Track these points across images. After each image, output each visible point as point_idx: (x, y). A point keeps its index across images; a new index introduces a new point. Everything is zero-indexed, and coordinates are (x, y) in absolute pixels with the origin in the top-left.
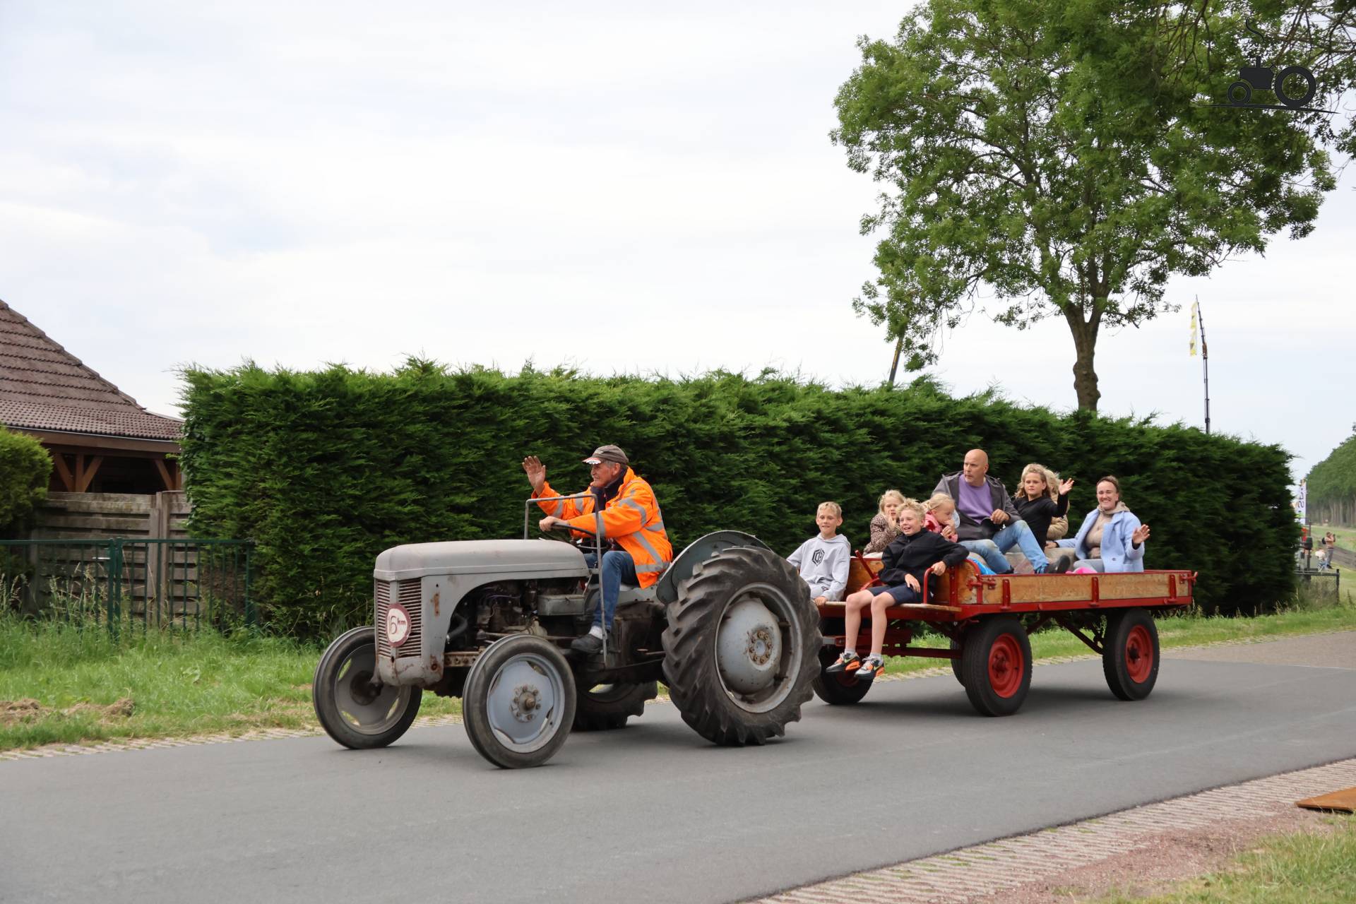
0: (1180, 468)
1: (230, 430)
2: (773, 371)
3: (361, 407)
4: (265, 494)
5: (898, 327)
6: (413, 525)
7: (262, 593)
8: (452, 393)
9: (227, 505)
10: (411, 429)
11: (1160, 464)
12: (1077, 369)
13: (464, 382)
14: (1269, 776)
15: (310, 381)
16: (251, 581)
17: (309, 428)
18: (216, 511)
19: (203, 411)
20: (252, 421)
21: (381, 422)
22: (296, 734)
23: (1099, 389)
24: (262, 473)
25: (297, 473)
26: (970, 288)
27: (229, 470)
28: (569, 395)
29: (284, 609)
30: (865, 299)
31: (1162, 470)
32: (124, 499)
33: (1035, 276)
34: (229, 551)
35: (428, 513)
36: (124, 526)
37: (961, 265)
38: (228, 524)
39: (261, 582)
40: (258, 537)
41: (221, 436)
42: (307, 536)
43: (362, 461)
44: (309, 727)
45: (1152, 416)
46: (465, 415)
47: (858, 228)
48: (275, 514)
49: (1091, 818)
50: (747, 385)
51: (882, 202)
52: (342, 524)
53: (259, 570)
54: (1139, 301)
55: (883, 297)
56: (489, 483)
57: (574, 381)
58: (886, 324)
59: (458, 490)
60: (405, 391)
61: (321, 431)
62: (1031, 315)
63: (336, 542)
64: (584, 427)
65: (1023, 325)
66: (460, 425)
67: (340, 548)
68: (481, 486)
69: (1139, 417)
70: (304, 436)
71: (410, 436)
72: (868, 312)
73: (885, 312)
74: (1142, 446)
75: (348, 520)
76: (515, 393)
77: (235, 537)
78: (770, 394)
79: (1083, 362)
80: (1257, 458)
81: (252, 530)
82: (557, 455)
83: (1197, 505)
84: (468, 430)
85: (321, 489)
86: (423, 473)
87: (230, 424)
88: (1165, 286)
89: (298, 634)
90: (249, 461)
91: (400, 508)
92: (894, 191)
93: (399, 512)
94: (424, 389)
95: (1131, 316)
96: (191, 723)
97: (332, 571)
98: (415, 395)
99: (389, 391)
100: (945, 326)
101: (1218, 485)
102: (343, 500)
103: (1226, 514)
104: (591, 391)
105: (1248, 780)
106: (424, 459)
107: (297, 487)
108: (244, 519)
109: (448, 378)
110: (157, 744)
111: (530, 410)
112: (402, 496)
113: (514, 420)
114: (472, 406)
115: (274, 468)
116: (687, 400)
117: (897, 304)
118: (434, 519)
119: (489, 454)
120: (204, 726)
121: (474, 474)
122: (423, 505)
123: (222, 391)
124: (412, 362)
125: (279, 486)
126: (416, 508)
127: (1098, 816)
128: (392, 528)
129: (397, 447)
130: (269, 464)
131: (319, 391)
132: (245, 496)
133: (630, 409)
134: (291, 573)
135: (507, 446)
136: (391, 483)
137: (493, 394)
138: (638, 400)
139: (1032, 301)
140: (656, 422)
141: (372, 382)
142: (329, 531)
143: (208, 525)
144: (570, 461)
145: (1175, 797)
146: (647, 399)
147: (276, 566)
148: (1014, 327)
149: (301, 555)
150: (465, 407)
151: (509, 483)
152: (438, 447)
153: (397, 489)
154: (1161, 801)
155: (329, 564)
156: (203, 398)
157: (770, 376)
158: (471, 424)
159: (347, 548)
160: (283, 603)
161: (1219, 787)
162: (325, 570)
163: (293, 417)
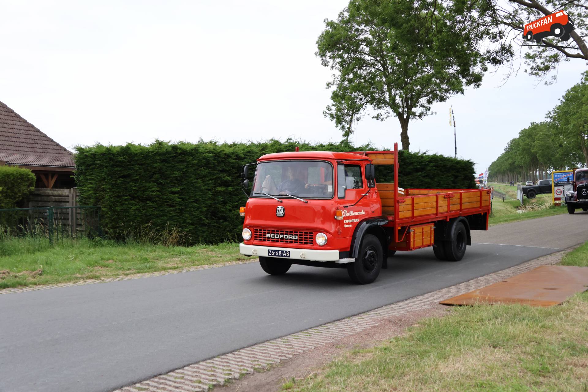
0: (436, 169)
1: (91, 167)
2: (291, 139)
3: (136, 158)
4: (104, 190)
5: (339, 121)
6: (157, 199)
7: (104, 225)
8: (170, 152)
9: (91, 194)
10: (155, 165)
11: (429, 168)
12: (402, 135)
13: (175, 147)
14: (435, 291)
15: (119, 149)
16: (100, 220)
17: (118, 166)
18: (87, 196)
19: (82, 161)
20: (98, 164)
21: (144, 163)
22: (97, 281)
23: (410, 141)
24: (102, 182)
25: (114, 182)
26: (364, 107)
27: (91, 181)
28: (213, 151)
29: (111, 230)
30: (327, 111)
31: (430, 170)
32: (60, 191)
33: (387, 102)
34: (92, 210)
35: (163, 195)
36: (61, 200)
37: (361, 99)
38: (92, 200)
39: (103, 221)
40: (102, 205)
41: (88, 169)
42: (119, 204)
43: (138, 177)
44: (103, 278)
45: (426, 151)
46: (175, 159)
47: (325, 86)
48: (107, 197)
49: (364, 312)
50: (280, 145)
51: (333, 77)
52: (131, 200)
53: (102, 216)
54: (423, 110)
55: (334, 110)
56: (184, 183)
57: (216, 145)
58: (335, 120)
59: (173, 186)
60: (153, 152)
61: (123, 167)
62: (385, 116)
63: (129, 206)
64: (219, 162)
65: (382, 120)
66: (173, 163)
67: (131, 208)
68: (182, 184)
69: (422, 152)
70: (116, 169)
71: (155, 168)
72: (329, 116)
73: (335, 116)
74: (422, 162)
75: (133, 198)
76: (193, 151)
77: (94, 205)
78: (289, 148)
79: (404, 132)
80: (464, 165)
81: (99, 203)
82: (209, 173)
83: (442, 182)
84: (176, 165)
85: (123, 188)
86: (160, 181)
87: (90, 165)
88: (431, 106)
89: (117, 239)
90: (97, 178)
91: (152, 193)
92: (338, 73)
93: (152, 195)
94: (160, 151)
95: (420, 116)
96: (60, 279)
97: (128, 216)
98: (157, 153)
99: (147, 152)
100: (356, 120)
101: (449, 175)
102: (131, 191)
103: (453, 185)
104: (221, 149)
105: (427, 293)
106: (161, 176)
107: (114, 187)
108: (97, 198)
109: (169, 146)
110: (46, 287)
111: (198, 157)
112: (153, 189)
113: (193, 161)
114: (178, 156)
115: (106, 181)
116: (258, 151)
117: (338, 113)
118: (165, 197)
119: (184, 173)
120: (64, 279)
121: (178, 181)
122: (160, 192)
123: (88, 154)
124: (157, 141)
125: (108, 187)
126: (158, 193)
127: (367, 311)
128: (150, 200)
129: (150, 172)
130: (104, 179)
131: (121, 153)
132: (97, 190)
133: (236, 156)
134: (113, 218)
135: (191, 170)
136: (148, 185)
137: (185, 152)
138: (239, 152)
139: (386, 111)
140: (246, 160)
141: (141, 149)
142: (126, 202)
143: (85, 200)
144: (214, 175)
145: (398, 302)
146: (243, 151)
147: (108, 215)
148: (379, 121)
149: (117, 211)
150: (175, 157)
151: (192, 183)
152: (166, 171)
153: (151, 187)
154: (393, 304)
155: (127, 214)
156: (81, 156)
157: (290, 141)
158: (178, 163)
159: (133, 208)
160: (111, 228)
161: (415, 297)
162: (125, 216)
163: (112, 163)
